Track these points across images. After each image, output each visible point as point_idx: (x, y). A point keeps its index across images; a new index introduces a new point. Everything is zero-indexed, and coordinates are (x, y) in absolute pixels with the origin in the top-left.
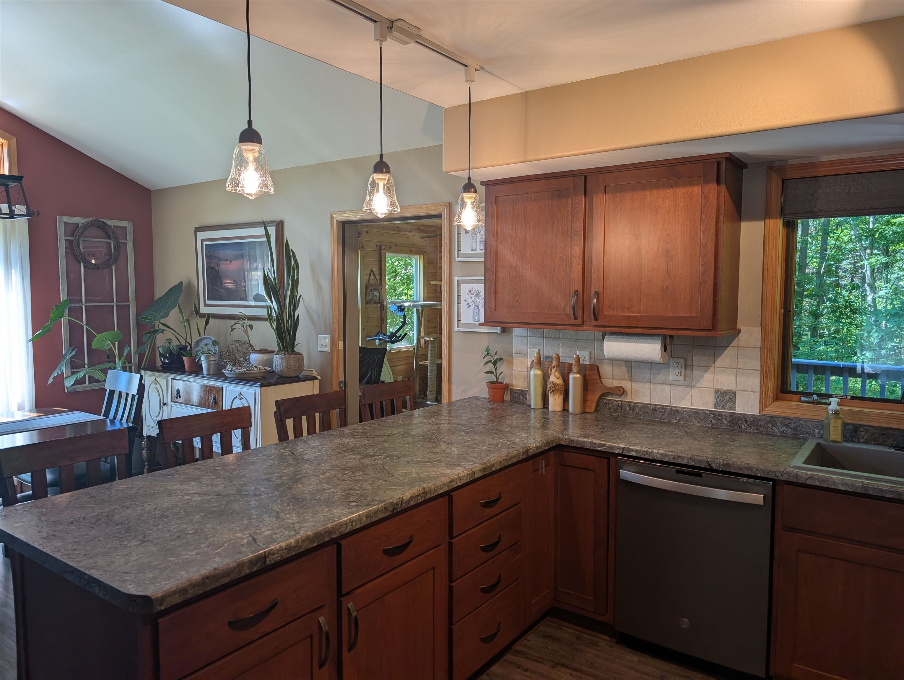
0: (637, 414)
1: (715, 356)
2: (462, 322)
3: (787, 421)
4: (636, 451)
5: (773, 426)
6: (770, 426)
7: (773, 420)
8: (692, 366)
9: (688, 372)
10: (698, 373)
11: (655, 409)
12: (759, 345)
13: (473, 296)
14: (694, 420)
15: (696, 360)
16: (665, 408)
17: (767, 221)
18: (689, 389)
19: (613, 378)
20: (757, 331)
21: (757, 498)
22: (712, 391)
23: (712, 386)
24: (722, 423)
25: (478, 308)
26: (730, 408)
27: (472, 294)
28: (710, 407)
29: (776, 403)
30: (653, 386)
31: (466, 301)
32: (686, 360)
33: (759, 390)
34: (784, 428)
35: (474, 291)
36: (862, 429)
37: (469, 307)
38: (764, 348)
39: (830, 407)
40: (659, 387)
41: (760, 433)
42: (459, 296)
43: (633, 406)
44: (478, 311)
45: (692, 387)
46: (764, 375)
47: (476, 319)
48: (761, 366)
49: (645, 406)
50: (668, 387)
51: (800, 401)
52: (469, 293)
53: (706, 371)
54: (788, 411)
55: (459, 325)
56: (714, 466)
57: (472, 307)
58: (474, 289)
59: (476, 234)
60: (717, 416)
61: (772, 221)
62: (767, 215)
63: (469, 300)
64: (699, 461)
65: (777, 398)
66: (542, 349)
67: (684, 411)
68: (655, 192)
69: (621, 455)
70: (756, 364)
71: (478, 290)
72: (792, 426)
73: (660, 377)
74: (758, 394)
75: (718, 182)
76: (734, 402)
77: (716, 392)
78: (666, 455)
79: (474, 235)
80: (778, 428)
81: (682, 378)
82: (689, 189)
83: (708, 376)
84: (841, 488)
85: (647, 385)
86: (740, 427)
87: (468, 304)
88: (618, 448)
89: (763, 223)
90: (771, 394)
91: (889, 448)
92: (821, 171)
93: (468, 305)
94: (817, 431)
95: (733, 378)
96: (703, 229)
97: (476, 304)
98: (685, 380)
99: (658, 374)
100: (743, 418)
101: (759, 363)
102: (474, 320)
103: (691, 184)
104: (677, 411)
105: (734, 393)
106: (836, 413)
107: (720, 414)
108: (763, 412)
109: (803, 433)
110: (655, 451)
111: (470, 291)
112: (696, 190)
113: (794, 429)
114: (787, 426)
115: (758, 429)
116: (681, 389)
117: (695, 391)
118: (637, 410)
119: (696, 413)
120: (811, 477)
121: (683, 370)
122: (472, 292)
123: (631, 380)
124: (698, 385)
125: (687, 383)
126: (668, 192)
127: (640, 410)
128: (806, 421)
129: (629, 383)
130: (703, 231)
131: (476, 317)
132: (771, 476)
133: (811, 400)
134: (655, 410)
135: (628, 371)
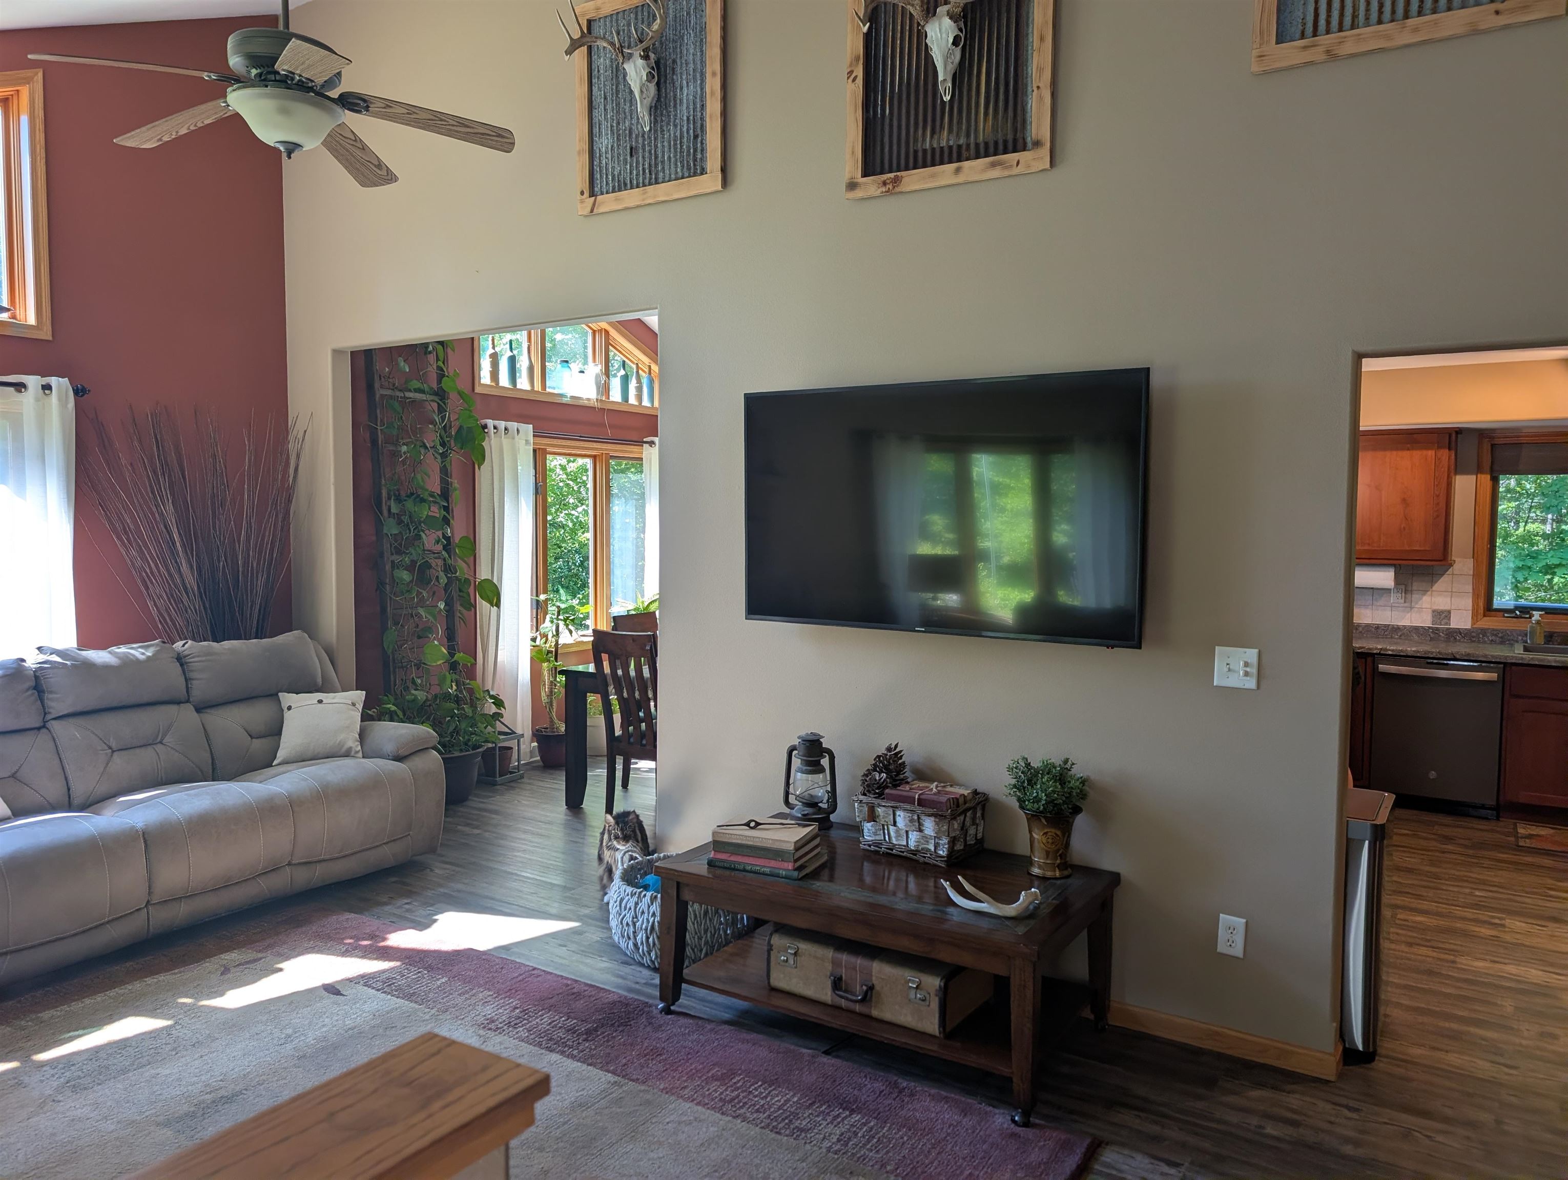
0: (1361, 632)
1: (1433, 583)
3: (1495, 632)
4: (1392, 650)
5: (1484, 636)
6: (1481, 636)
7: (1484, 632)
8: (1411, 591)
9: (1409, 596)
10: (1417, 596)
11: (1378, 627)
12: (1471, 573)
14: (1414, 635)
15: (1416, 586)
16: (1386, 626)
17: (1479, 475)
18: (1408, 610)
20: (1470, 563)
21: (1493, 676)
22: (1430, 611)
23: (1429, 606)
24: (1440, 636)
26: (1446, 624)
28: (1428, 624)
29: (1485, 618)
30: (1374, 608)
32: (1406, 586)
33: (1471, 609)
34: (1494, 637)
36: (1555, 635)
38: (1476, 575)
39: (1533, 618)
40: (1382, 609)
41: (1474, 641)
45: (1411, 608)
46: (1476, 595)
48: (1473, 589)
49: (1368, 625)
50: (1388, 609)
51: (1504, 617)
53: (1424, 594)
54: (1497, 624)
56: (1458, 657)
60: (1435, 631)
61: (1483, 476)
62: (1479, 470)
64: (1446, 654)
65: (1484, 616)
67: (1405, 628)
68: (1395, 453)
69: (1380, 654)
70: (1469, 588)
72: (1500, 635)
73: (1381, 602)
74: (1471, 612)
75: (1450, 449)
76: (1449, 619)
77: (1434, 611)
78: (1418, 652)
80: (1488, 638)
81: (1403, 601)
82: (1425, 452)
83: (1426, 599)
84: (1554, 664)
85: (1369, 608)
86: (1455, 639)
88: (1376, 649)
89: (1474, 477)
90: (1481, 611)
92: (1523, 440)
94: (1520, 638)
95: (1448, 600)
96: (1436, 483)
98: (1405, 602)
99: (1380, 598)
100: (1458, 631)
101: (1471, 587)
103: (1427, 449)
104: (1399, 628)
105: (1449, 612)
106: (1538, 622)
107: (1437, 629)
108: (1475, 626)
109: (1509, 640)
110: (1409, 649)
112: (1431, 453)
113: (1501, 638)
114: (1496, 635)
115: (1471, 639)
116: (1401, 610)
117: (1415, 611)
118: (1361, 629)
119: (1416, 629)
120: (1532, 659)
121: (1403, 594)
124: (1417, 606)
125: (1406, 605)
126: (1406, 453)
127: (1363, 629)
128: (1512, 631)
130: (1437, 485)
132: (1502, 660)
133: (1513, 615)
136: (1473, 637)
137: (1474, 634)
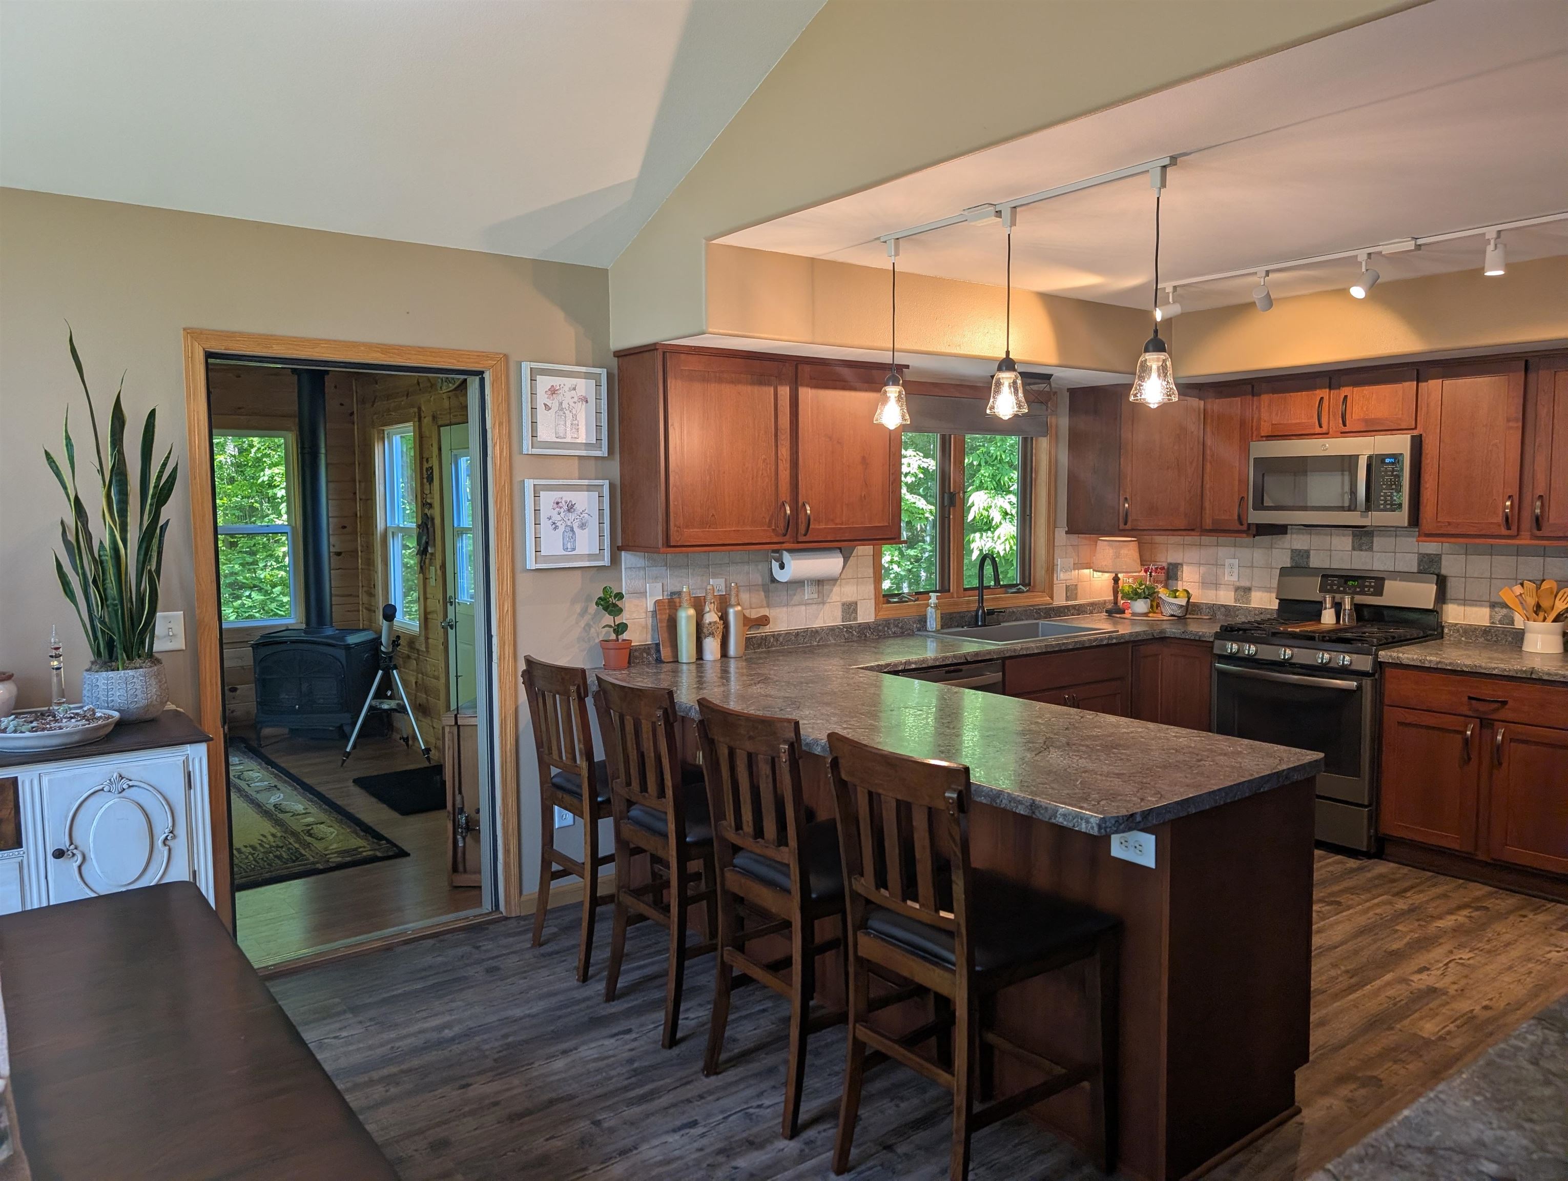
0: (781, 644)
2: (543, 553)
3: (894, 622)
5: (887, 628)
7: (887, 623)
8: (823, 581)
9: (820, 587)
10: (829, 588)
13: (562, 510)
14: (831, 638)
16: (806, 631)
18: (821, 606)
19: (751, 608)
22: (840, 604)
23: (839, 600)
24: (853, 635)
25: (572, 530)
26: (855, 619)
27: (561, 508)
28: (838, 622)
29: (880, 607)
30: (790, 609)
31: (550, 518)
33: (873, 596)
34: (896, 629)
35: (563, 503)
37: (556, 528)
40: (796, 609)
41: (881, 637)
42: (537, 511)
43: (776, 636)
44: (571, 535)
45: (824, 603)
47: (569, 547)
48: (875, 573)
49: (788, 634)
50: (803, 608)
52: (555, 506)
53: (834, 585)
55: (538, 559)
57: (562, 528)
58: (564, 500)
59: (564, 413)
60: (847, 629)
63: (556, 518)
66: (665, 583)
67: (823, 630)
70: (871, 572)
71: (570, 501)
72: (900, 625)
73: (796, 600)
74: (873, 601)
76: (857, 613)
77: (843, 605)
79: (561, 413)
80: (891, 629)
81: (816, 596)
83: (836, 590)
85: (785, 609)
86: (866, 636)
87: (554, 523)
91: (963, 627)
93: (554, 526)
95: (855, 587)
97: (569, 523)
99: (795, 595)
100: (867, 626)
102: (566, 549)
104: (817, 631)
105: (856, 603)
107: (851, 627)
108: (877, 618)
111: (558, 503)
113: (902, 628)
114: (897, 626)
115: (878, 635)
116: (815, 607)
117: (827, 606)
118: (781, 639)
119: (832, 629)
121: (817, 587)
122: (560, 505)
123: (768, 606)
124: (829, 601)
125: (818, 600)
127: (784, 639)
129: (767, 609)
131: (569, 544)
134: (797, 634)
135: (765, 597)
136: (880, 632)
137: (880, 628)
